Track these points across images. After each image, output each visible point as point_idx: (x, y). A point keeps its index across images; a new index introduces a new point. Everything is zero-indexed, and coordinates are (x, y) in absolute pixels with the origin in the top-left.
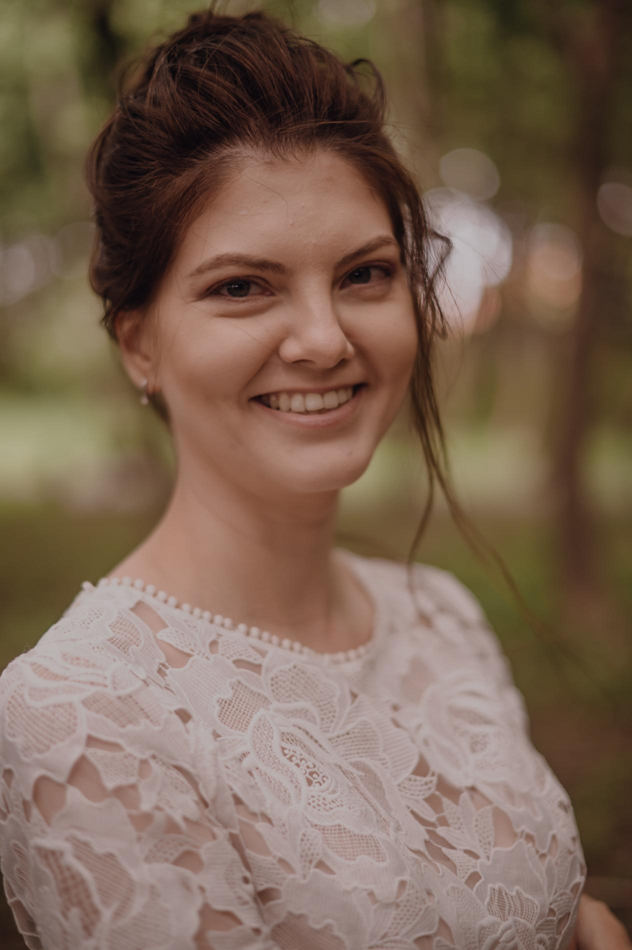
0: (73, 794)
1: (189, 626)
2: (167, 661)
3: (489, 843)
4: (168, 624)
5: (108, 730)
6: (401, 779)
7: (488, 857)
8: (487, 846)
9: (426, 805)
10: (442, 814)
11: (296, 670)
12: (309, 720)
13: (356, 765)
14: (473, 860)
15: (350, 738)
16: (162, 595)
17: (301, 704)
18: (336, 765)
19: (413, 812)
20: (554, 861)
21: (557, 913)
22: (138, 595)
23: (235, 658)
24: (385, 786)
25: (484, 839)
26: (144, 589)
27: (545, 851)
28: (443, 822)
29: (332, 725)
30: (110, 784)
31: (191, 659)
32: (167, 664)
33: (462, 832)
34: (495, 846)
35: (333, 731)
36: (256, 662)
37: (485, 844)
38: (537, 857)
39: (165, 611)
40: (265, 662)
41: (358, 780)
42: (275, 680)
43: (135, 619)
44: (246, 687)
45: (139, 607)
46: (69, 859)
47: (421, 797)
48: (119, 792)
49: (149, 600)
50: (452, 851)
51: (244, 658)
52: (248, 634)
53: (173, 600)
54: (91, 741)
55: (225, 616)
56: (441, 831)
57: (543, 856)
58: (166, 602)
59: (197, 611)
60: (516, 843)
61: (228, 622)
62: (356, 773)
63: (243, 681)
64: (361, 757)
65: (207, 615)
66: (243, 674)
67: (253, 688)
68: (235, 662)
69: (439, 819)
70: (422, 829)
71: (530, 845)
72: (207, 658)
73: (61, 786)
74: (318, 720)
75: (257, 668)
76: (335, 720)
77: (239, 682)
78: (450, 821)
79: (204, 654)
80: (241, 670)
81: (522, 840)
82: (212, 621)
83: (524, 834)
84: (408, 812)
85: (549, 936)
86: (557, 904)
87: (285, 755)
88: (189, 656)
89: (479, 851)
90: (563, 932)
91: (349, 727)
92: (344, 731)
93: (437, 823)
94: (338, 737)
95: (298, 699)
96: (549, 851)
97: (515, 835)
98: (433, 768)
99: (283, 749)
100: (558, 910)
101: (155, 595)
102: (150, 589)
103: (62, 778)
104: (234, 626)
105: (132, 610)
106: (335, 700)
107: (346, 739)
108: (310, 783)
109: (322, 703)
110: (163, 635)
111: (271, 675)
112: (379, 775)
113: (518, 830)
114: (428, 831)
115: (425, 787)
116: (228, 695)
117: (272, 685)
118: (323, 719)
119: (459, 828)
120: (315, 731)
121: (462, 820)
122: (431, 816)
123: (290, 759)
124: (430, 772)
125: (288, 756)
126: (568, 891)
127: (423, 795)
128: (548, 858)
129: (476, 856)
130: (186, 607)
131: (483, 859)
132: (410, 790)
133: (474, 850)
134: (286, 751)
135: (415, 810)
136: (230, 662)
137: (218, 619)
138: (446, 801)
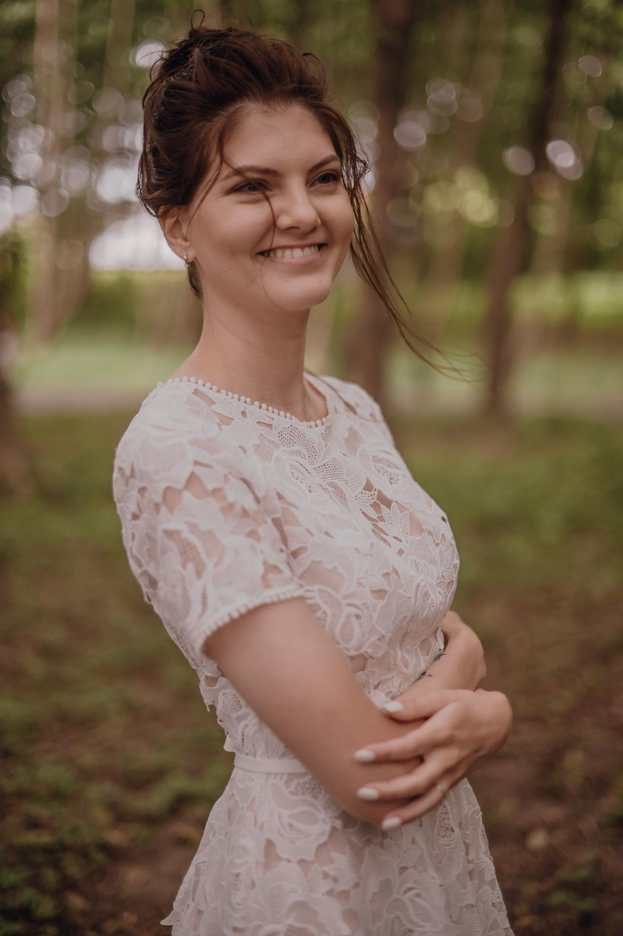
0: (187, 496)
1: (227, 403)
2: (221, 421)
3: (408, 533)
4: (216, 402)
5: (205, 458)
6: (357, 493)
7: (407, 542)
8: (406, 535)
9: (371, 508)
10: (381, 515)
11: (292, 427)
12: (302, 457)
13: (330, 484)
14: (399, 543)
15: (326, 468)
16: (208, 385)
17: (296, 448)
18: (319, 484)
19: (363, 513)
20: (443, 548)
21: (447, 579)
22: (195, 386)
23: (258, 420)
24: (347, 497)
25: (405, 530)
26: (196, 383)
27: (438, 542)
28: (381, 519)
29: (315, 460)
30: (210, 486)
31: (234, 421)
32: (221, 424)
33: (393, 526)
34: (411, 535)
35: (316, 464)
36: (269, 423)
37: (405, 534)
38: (434, 544)
39: (212, 394)
40: (274, 423)
41: (332, 493)
42: (280, 433)
43: (196, 398)
44: (266, 438)
45: (196, 392)
46: (186, 534)
47: (368, 504)
48: (215, 492)
49: (201, 388)
50: (387, 536)
51: (261, 420)
52: (260, 407)
53: (215, 388)
54: (196, 463)
55: (246, 397)
56: (380, 524)
57: (437, 544)
58: (211, 389)
59: (230, 394)
60: (422, 535)
61: (248, 400)
62: (331, 489)
63: (264, 434)
64: (333, 479)
65: (236, 396)
66: (263, 430)
67: (270, 438)
68: (258, 423)
69: (379, 517)
70: (370, 522)
71: (431, 537)
72: (242, 421)
73: (179, 492)
74: (307, 457)
75: (271, 426)
76: (316, 457)
77: (262, 435)
78: (385, 519)
79: (240, 419)
80: (262, 427)
81: (426, 534)
82: (239, 400)
83: (427, 530)
84: (361, 512)
85: (444, 591)
86: (446, 573)
87: (294, 476)
88: (232, 419)
89: (402, 538)
90: (451, 592)
91: (325, 461)
92: (322, 464)
93: (378, 519)
94: (319, 467)
95: (294, 444)
96: (441, 542)
97: (422, 531)
98: (375, 486)
99: (292, 473)
100: (447, 577)
101: (204, 385)
102: (200, 382)
103: (180, 486)
104: (252, 403)
105: (193, 393)
106: (316, 445)
107: (323, 469)
108: (310, 491)
109: (308, 447)
110: (214, 407)
111: (278, 431)
112: (343, 490)
113: (424, 528)
114: (373, 524)
115: (371, 498)
116: (257, 442)
117: (279, 437)
118: (309, 457)
119: (391, 523)
120: (306, 463)
121: (392, 519)
122: (375, 516)
123: (297, 479)
124: (374, 488)
125: (296, 477)
126: (452, 567)
127: (370, 502)
128: (440, 546)
129: (401, 541)
130: (224, 392)
131: (404, 542)
132: (362, 499)
133: (398, 537)
134: (294, 475)
135: (365, 511)
136: (255, 423)
137: (243, 398)
138: (383, 507)
